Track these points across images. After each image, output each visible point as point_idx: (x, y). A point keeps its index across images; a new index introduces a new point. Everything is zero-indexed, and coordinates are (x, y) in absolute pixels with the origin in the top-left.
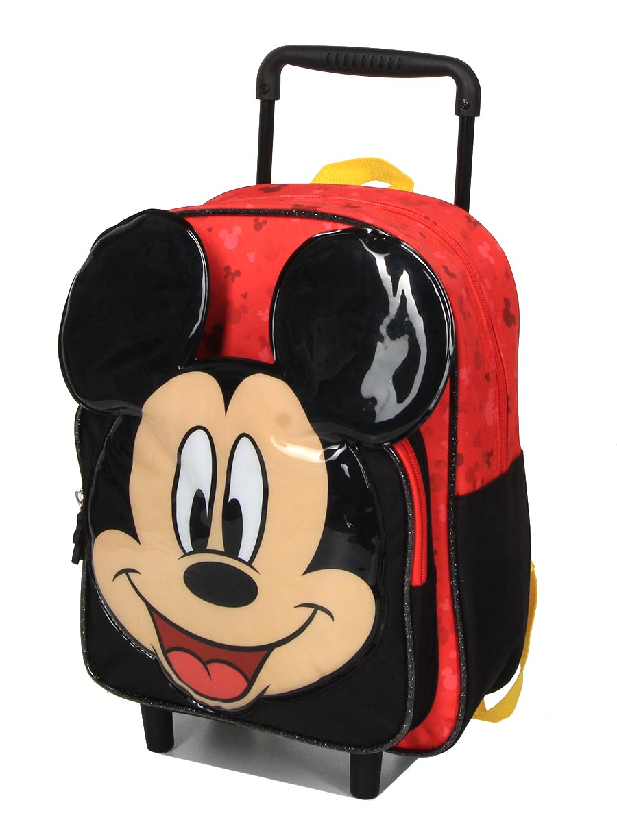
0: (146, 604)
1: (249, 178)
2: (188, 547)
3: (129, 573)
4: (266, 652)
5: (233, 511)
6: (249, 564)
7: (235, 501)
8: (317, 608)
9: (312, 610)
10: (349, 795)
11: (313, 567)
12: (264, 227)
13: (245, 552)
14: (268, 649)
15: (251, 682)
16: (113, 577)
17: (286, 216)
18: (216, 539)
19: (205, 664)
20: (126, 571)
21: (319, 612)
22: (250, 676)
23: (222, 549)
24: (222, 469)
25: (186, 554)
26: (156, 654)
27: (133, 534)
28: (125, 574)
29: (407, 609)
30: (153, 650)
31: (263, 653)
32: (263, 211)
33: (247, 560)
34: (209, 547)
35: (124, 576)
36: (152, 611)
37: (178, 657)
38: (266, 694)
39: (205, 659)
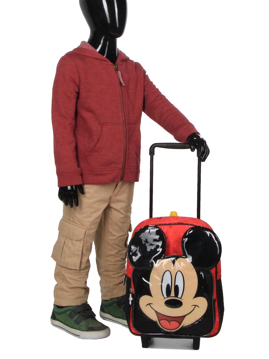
1: (148, 217)
2: (165, 296)
3: (150, 305)
5: (177, 288)
6: (181, 298)
7: (177, 286)
8: (196, 306)
9: (195, 306)
10: (192, 349)
11: (195, 297)
13: (180, 296)
14: (184, 316)
15: (180, 324)
16: (145, 306)
18: (173, 294)
19: (169, 322)
20: (149, 304)
21: (196, 307)
22: (180, 323)
23: (174, 296)
24: (173, 279)
25: (165, 298)
26: (156, 322)
27: (151, 295)
29: (213, 304)
31: (183, 317)
32: (172, 224)
33: (180, 297)
34: (171, 296)
35: (149, 305)
36: (156, 312)
37: (162, 322)
38: (184, 326)
39: (169, 321)
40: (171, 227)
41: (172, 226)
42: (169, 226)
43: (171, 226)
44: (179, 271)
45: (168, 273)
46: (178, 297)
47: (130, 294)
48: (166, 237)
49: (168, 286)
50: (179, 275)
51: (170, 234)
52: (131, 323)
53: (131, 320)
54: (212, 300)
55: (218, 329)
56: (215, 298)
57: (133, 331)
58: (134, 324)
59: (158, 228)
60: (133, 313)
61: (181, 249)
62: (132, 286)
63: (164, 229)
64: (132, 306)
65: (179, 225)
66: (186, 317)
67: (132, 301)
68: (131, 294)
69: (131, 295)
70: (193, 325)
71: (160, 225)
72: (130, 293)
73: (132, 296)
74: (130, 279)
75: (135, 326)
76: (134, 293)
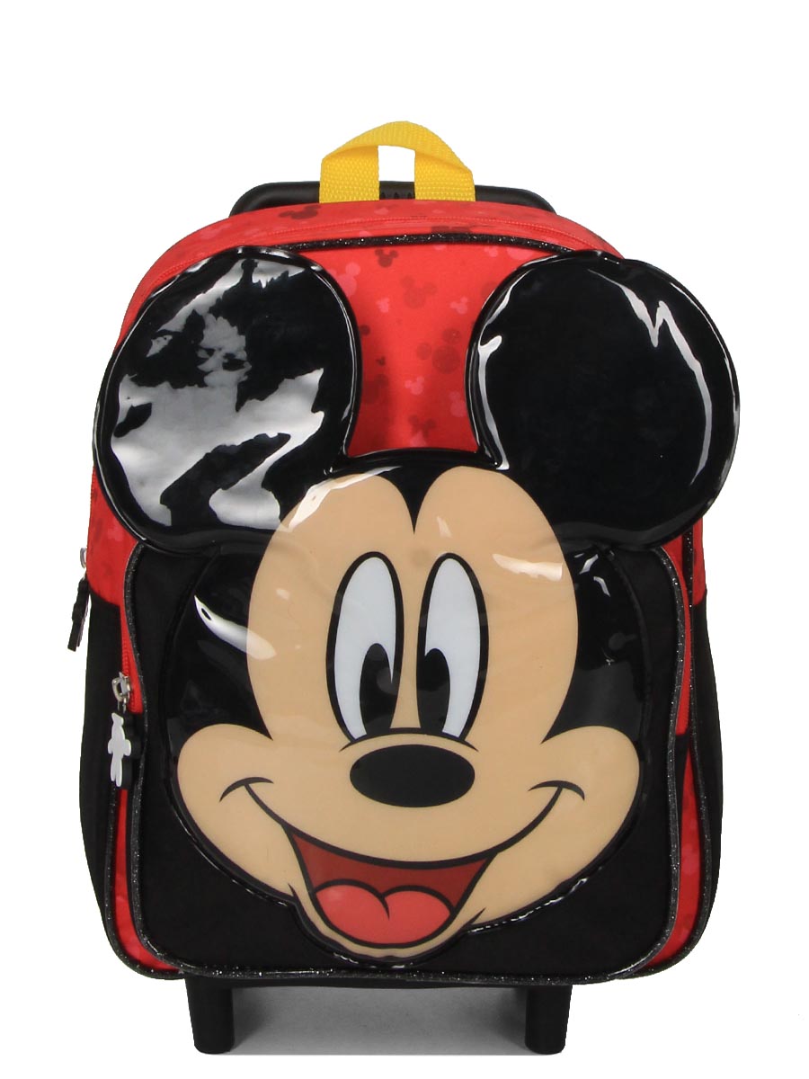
0: (283, 827)
2: (357, 727)
3: (253, 786)
4: (484, 861)
5: (434, 671)
6: (461, 739)
7: (437, 656)
8: (561, 785)
9: (553, 790)
11: (557, 729)
12: (395, 261)
13: (454, 724)
14: (486, 857)
15: (454, 911)
16: (220, 796)
17: (427, 243)
18: (407, 711)
19: (381, 897)
20: (246, 783)
21: (566, 793)
22: (454, 901)
23: (416, 724)
25: (353, 741)
26: (295, 898)
27: (257, 723)
28: (243, 787)
30: (291, 894)
31: (479, 864)
32: (390, 237)
33: (457, 733)
34: (394, 725)
35: (242, 789)
36: (293, 833)
37: (333, 895)
38: (478, 921)
39: (382, 889)
40: (385, 262)
41: (394, 254)
42: (371, 251)
43: (387, 250)
44: (450, 556)
45: (372, 572)
46: (446, 729)
47: (115, 716)
48: (359, 324)
49: (375, 662)
50: (452, 583)
51: (384, 305)
52: (121, 900)
53: (121, 880)
54: (666, 739)
55: (691, 922)
56: (689, 731)
57: (136, 952)
58: (144, 912)
59: (305, 264)
60: (135, 841)
61: (459, 408)
62: (125, 663)
63: (341, 271)
64: (125, 793)
65: (441, 248)
66: (500, 859)
67: (125, 760)
68: (120, 713)
69: (118, 721)
70: (539, 911)
71: (316, 246)
72: (112, 705)
73: (125, 727)
74: (115, 609)
75: (151, 927)
76: (140, 703)
